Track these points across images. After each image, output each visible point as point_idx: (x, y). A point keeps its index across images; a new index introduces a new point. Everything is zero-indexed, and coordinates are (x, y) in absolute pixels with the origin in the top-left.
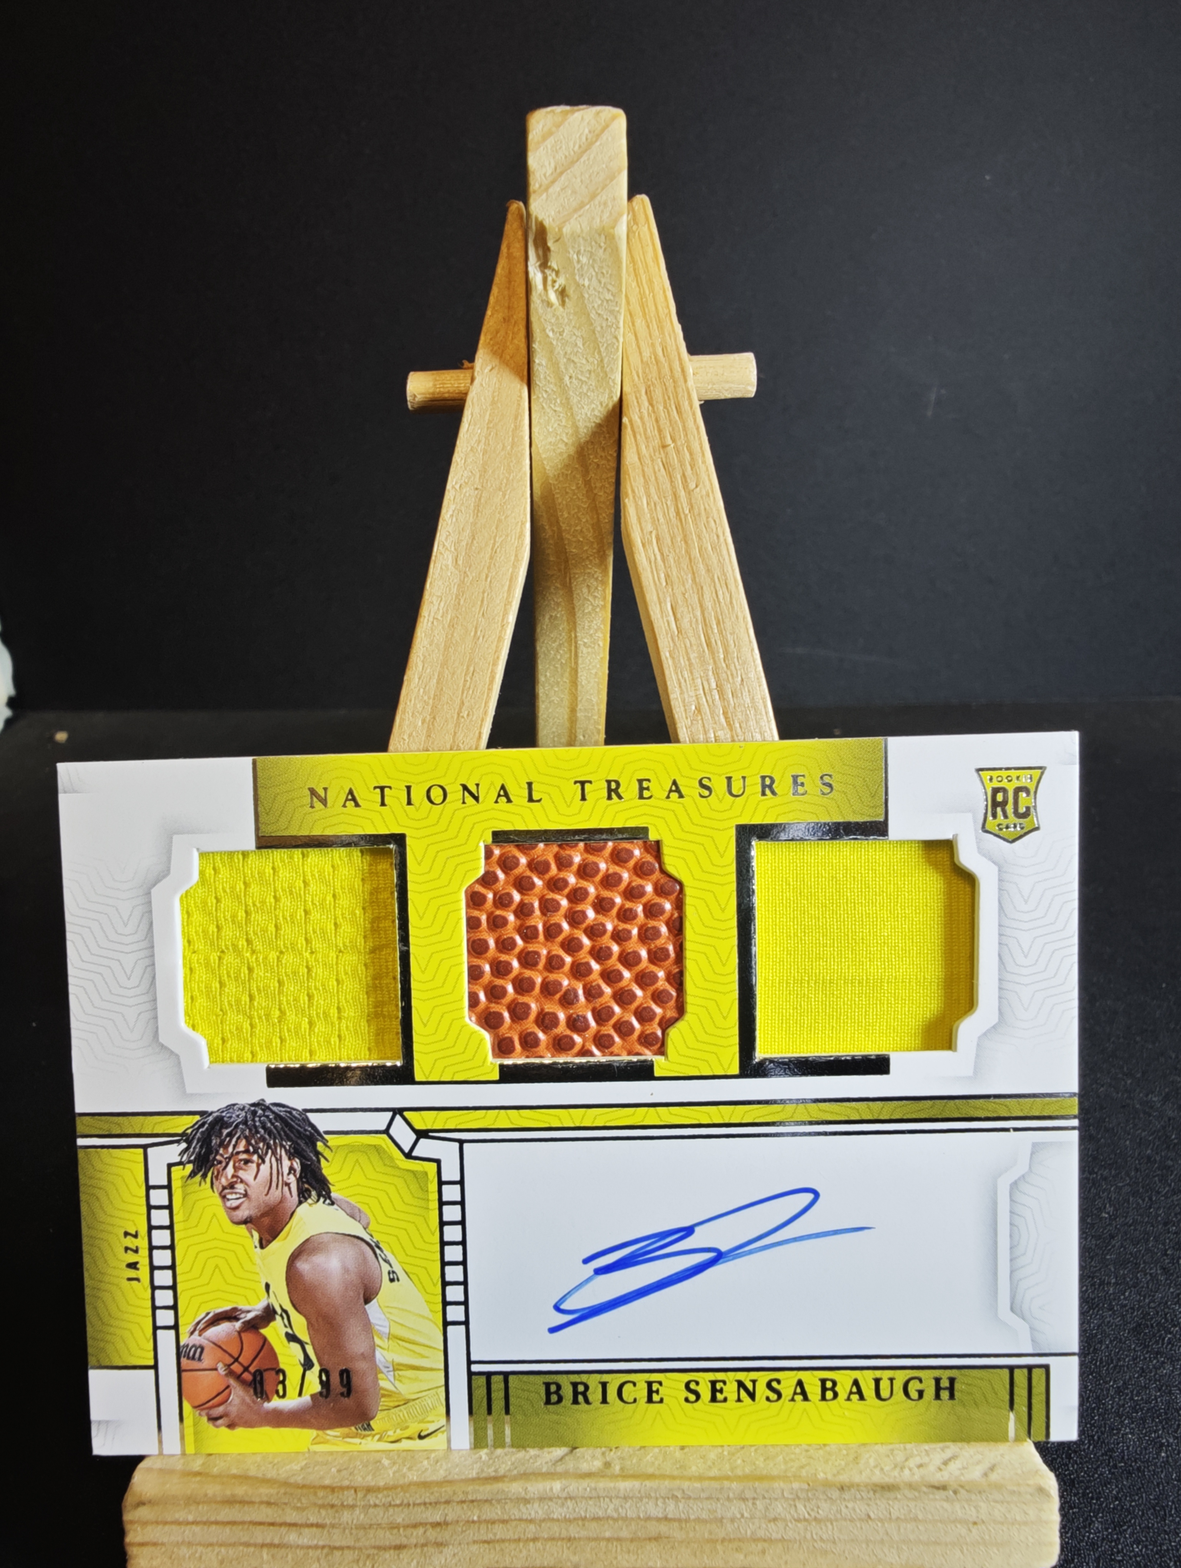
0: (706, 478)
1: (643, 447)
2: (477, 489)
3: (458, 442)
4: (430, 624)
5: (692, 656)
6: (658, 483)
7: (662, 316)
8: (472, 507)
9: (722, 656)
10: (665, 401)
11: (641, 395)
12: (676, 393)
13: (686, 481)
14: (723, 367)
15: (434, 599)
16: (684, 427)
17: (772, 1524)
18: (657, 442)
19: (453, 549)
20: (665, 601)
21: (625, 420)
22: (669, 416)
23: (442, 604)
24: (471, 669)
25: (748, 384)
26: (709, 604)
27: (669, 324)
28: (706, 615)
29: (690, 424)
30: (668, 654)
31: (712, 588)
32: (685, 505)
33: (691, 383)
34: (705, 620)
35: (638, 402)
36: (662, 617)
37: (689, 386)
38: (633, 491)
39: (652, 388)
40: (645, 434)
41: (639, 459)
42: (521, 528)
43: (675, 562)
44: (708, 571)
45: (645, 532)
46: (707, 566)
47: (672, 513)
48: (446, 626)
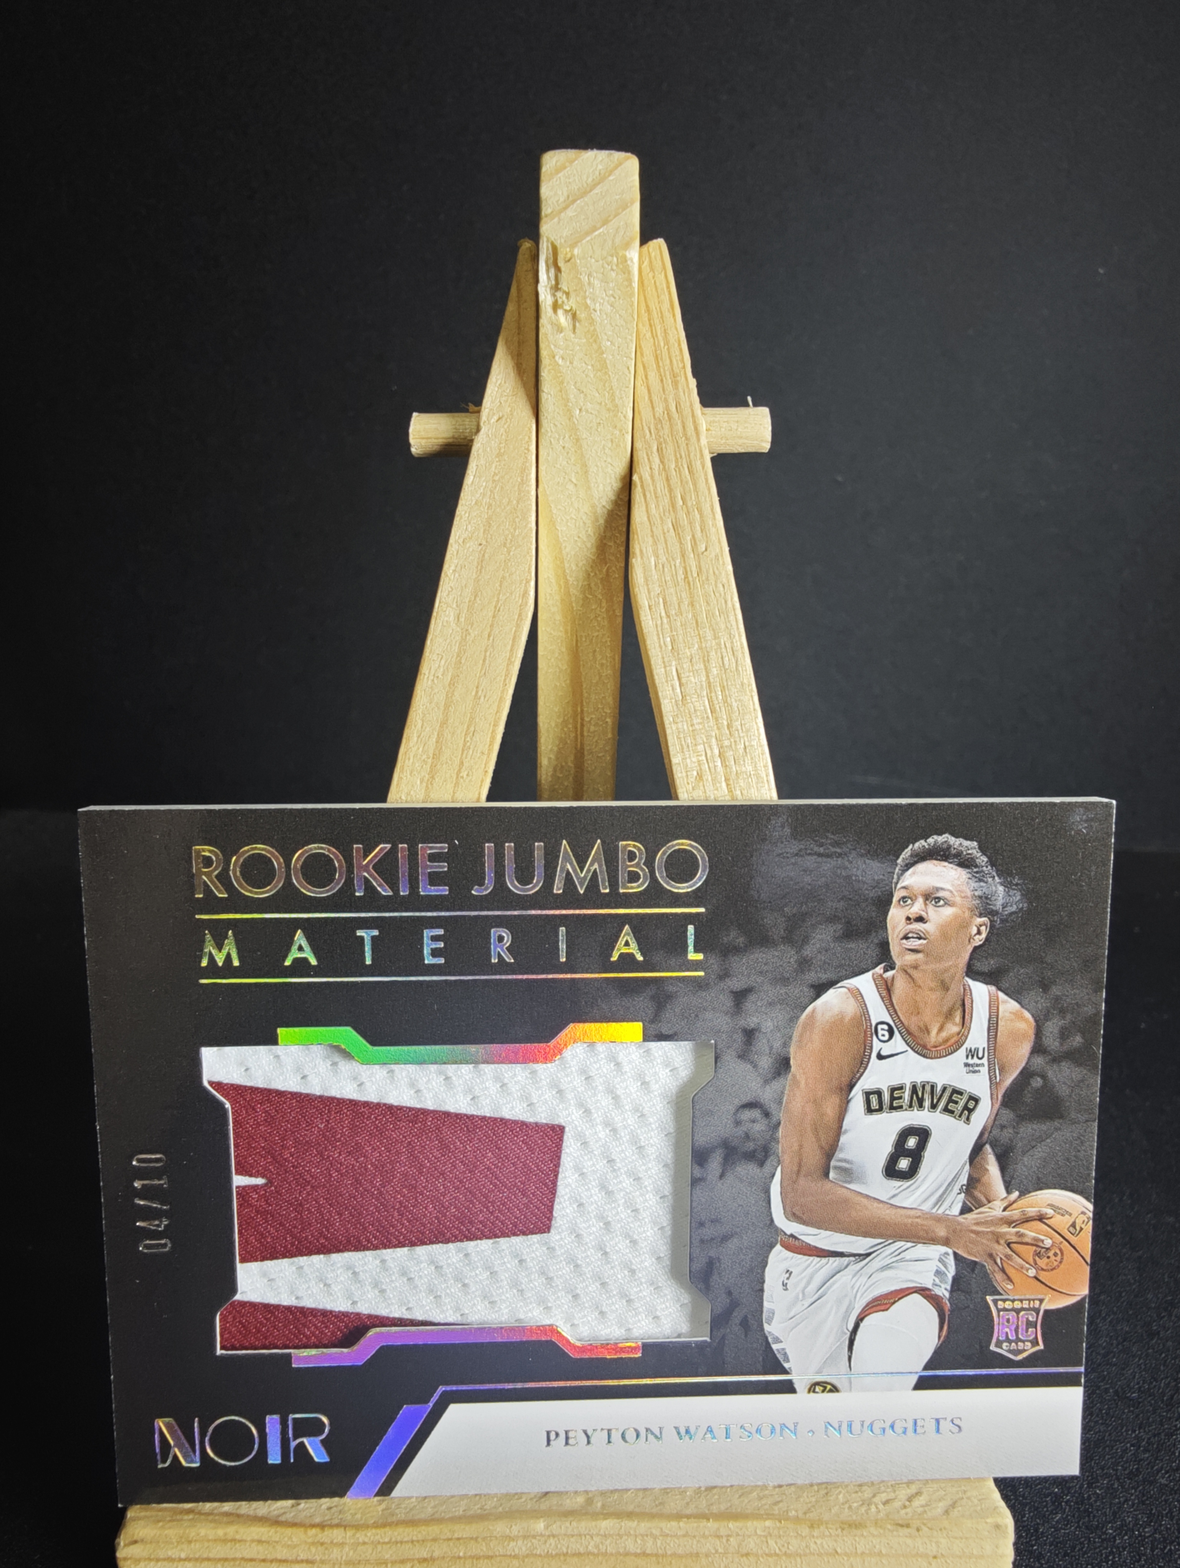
0: (716, 541)
1: (653, 506)
2: (480, 544)
3: (462, 495)
4: (430, 683)
5: (695, 722)
6: (666, 544)
7: (677, 370)
8: (475, 563)
9: (725, 723)
10: (677, 459)
11: (652, 453)
12: (688, 451)
13: (695, 543)
14: (737, 422)
15: (435, 657)
16: (695, 484)
17: (745, 1558)
18: (667, 500)
19: (454, 606)
20: (670, 665)
21: (635, 478)
22: (680, 476)
23: (443, 662)
24: (472, 729)
25: (762, 441)
26: (715, 671)
27: (683, 379)
28: (712, 680)
29: (702, 484)
30: (671, 719)
31: (719, 654)
32: (694, 569)
33: (704, 441)
34: (710, 686)
35: (649, 459)
36: (667, 681)
37: (702, 445)
38: (641, 551)
39: (664, 445)
40: (655, 493)
41: (648, 517)
42: (526, 586)
43: (682, 625)
44: (716, 637)
45: (652, 594)
46: (713, 630)
47: (681, 576)
48: (447, 683)
